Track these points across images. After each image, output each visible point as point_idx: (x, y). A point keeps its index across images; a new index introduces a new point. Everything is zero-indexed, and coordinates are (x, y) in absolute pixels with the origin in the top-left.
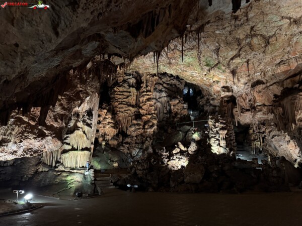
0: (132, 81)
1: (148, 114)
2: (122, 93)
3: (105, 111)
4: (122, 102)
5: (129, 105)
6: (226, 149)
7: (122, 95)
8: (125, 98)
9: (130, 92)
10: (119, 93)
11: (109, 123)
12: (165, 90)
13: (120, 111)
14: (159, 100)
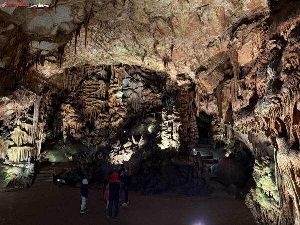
0: (103, 73)
1: (116, 107)
2: (90, 87)
3: (69, 106)
4: (90, 95)
5: (98, 99)
6: (178, 142)
7: (91, 88)
8: (94, 92)
9: (99, 85)
10: (87, 87)
11: (72, 117)
12: (143, 79)
13: (88, 105)
14: (135, 90)
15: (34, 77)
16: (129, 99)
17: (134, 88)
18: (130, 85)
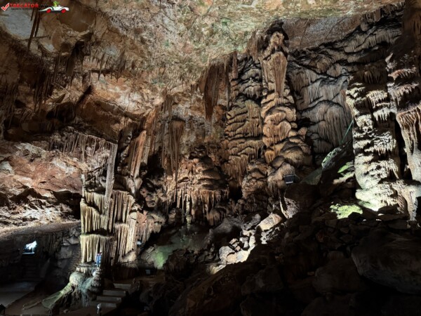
0: (253, 88)
1: (279, 142)
2: (233, 120)
3: (196, 160)
4: (235, 135)
5: (248, 138)
7: (235, 122)
8: (240, 127)
9: (246, 112)
10: (230, 121)
11: (201, 180)
12: (350, 69)
13: (232, 155)
14: (335, 100)
15: (101, 113)
16: (321, 123)
17: (331, 96)
18: (321, 94)
